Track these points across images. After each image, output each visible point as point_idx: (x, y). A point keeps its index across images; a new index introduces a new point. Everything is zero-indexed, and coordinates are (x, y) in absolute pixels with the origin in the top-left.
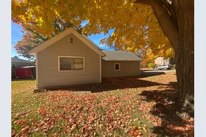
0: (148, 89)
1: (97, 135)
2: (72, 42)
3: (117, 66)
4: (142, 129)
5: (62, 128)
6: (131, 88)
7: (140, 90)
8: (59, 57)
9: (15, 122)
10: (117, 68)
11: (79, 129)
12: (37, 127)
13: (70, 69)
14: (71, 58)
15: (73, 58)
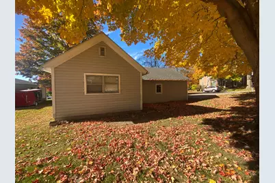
0: (208, 116)
1: (176, 180)
2: (102, 54)
3: (159, 88)
4: (233, 166)
5: (119, 175)
6: (186, 115)
7: (199, 118)
8: (85, 74)
9: (40, 172)
10: (159, 90)
11: (146, 174)
12: (79, 175)
13: (101, 92)
14: (101, 76)
15: (105, 76)
